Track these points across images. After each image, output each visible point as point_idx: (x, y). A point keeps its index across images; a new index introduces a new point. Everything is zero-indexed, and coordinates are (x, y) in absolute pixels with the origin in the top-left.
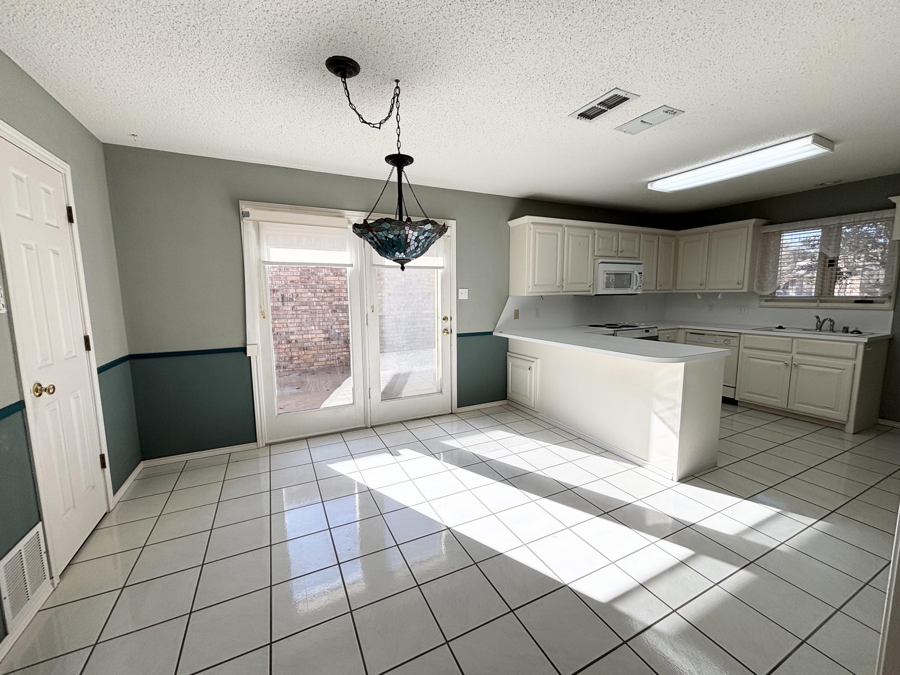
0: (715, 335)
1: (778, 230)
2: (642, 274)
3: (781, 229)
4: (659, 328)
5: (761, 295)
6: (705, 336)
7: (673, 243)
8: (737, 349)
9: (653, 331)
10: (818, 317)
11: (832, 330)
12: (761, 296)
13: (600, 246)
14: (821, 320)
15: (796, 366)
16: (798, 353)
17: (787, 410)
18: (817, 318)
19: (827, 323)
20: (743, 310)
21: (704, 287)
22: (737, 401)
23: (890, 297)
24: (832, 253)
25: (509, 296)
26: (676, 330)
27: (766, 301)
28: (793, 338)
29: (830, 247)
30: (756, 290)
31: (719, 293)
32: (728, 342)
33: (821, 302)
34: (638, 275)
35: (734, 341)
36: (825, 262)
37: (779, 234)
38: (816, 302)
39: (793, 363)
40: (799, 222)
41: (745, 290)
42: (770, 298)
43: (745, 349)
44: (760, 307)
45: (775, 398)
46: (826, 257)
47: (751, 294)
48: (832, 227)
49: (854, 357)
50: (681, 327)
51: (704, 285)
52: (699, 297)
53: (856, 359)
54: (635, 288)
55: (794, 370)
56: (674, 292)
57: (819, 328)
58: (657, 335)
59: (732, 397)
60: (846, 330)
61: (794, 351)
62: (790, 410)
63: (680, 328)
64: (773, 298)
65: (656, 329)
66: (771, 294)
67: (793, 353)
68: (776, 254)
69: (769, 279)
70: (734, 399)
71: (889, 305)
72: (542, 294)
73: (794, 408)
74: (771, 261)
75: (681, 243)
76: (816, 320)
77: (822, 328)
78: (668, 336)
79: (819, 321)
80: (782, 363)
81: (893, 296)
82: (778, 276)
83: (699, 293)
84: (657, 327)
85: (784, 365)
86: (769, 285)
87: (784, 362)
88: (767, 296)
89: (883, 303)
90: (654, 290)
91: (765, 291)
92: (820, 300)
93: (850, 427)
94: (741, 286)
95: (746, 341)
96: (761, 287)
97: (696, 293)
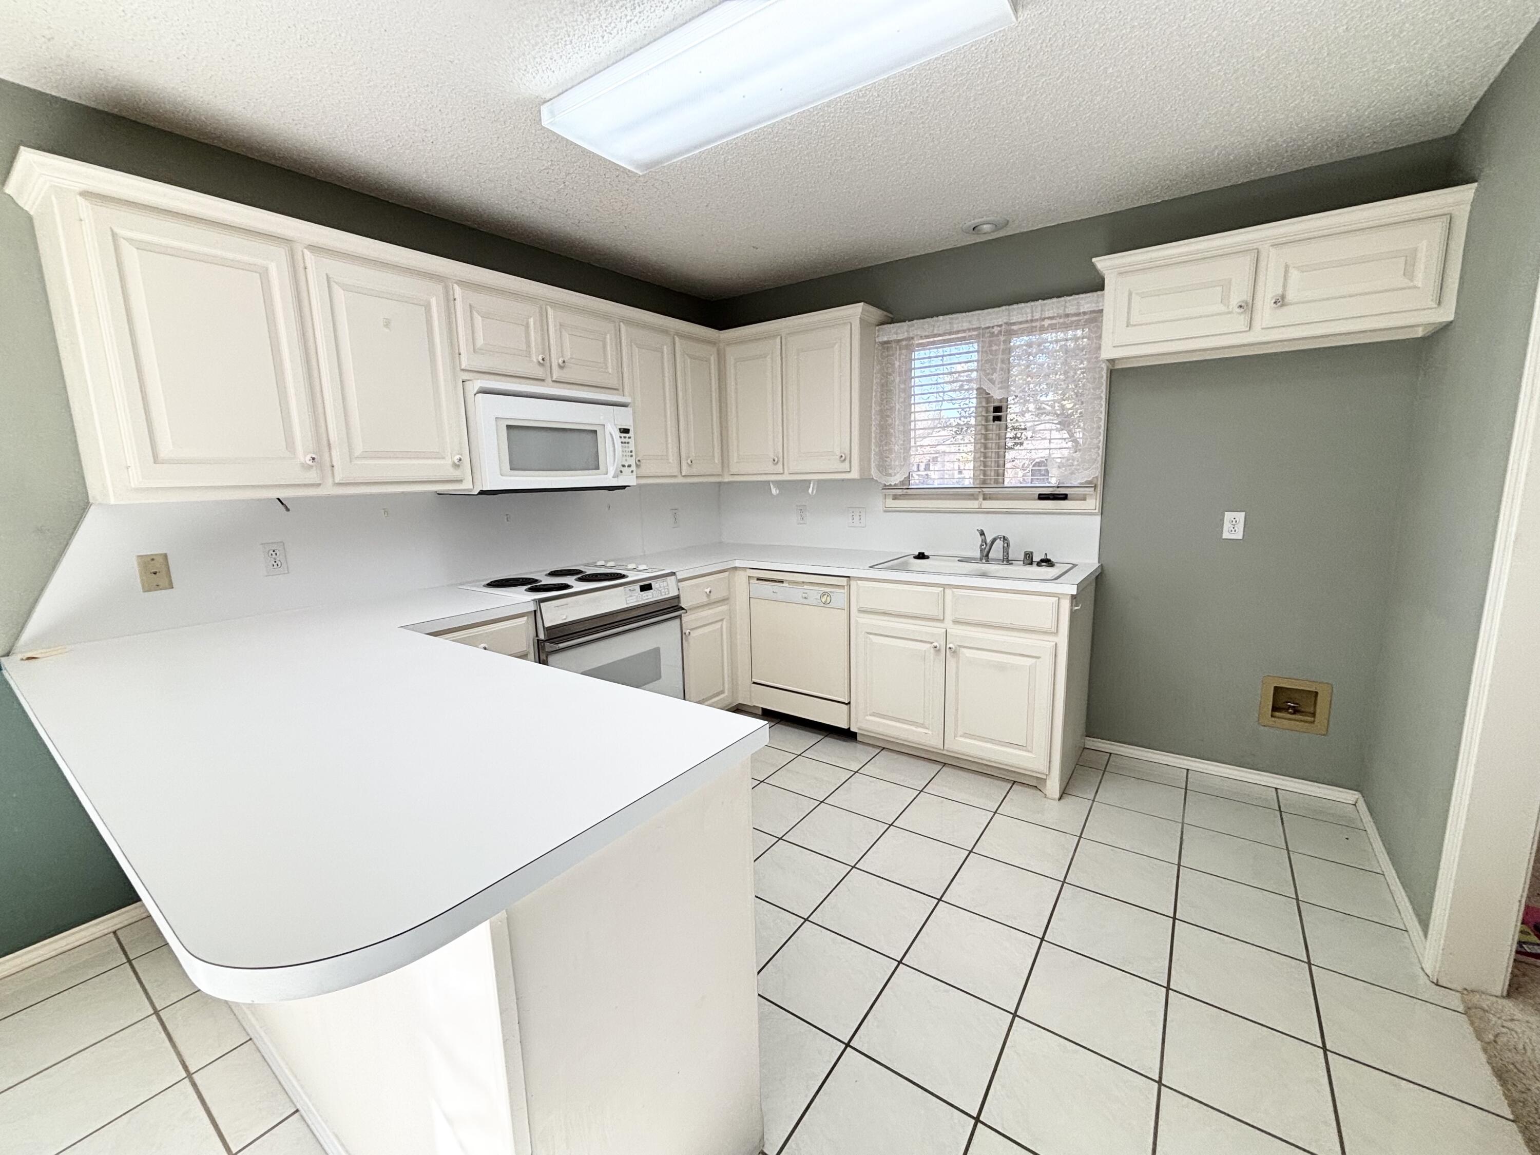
0: (803, 582)
1: (906, 335)
2: (631, 434)
3: (911, 335)
4: (680, 576)
5: (885, 485)
6: (785, 584)
7: (713, 359)
8: (845, 613)
9: (665, 584)
10: (982, 533)
11: (1007, 560)
12: (886, 487)
13: (480, 342)
14: (989, 541)
15: (954, 652)
16: (956, 622)
17: (944, 752)
18: (981, 535)
19: (999, 544)
20: (857, 518)
21: (779, 468)
22: (856, 733)
23: (1095, 487)
24: (999, 389)
25: (84, 506)
26: (726, 574)
27: (895, 497)
28: (944, 586)
29: (995, 376)
30: (874, 473)
31: (809, 481)
32: (829, 599)
33: (984, 499)
34: (617, 434)
35: (839, 597)
36: (987, 412)
37: (908, 345)
38: (977, 499)
39: (948, 647)
40: (941, 318)
41: (855, 474)
42: (899, 492)
43: (862, 615)
44: (885, 511)
45: (922, 726)
46: (988, 399)
47: (865, 481)
48: (996, 330)
49: (1054, 630)
50: (737, 564)
51: (781, 463)
52: (774, 491)
53: (1056, 633)
54: (612, 471)
55: (951, 662)
56: (727, 479)
57: (985, 556)
58: (676, 594)
59: (846, 727)
60: (1029, 559)
61: (949, 617)
62: (947, 751)
63: (736, 568)
64: (904, 491)
65: (673, 577)
66: (902, 483)
67: (946, 620)
68: (904, 390)
69: (896, 448)
70: (849, 728)
71: (1093, 504)
72: (282, 494)
73: (955, 748)
74: (898, 406)
75: (730, 360)
76: (979, 539)
77: (991, 555)
78: (708, 591)
79: (984, 541)
80: (928, 645)
81: (1100, 483)
82: (912, 441)
83: (772, 481)
84: (673, 574)
85: (932, 650)
86: (897, 463)
87: (932, 643)
88: (895, 487)
89: (1084, 499)
90: (675, 476)
91: (890, 475)
92: (984, 495)
93: (1053, 786)
94: (846, 466)
95: (863, 594)
96: (884, 468)
97: (768, 482)
